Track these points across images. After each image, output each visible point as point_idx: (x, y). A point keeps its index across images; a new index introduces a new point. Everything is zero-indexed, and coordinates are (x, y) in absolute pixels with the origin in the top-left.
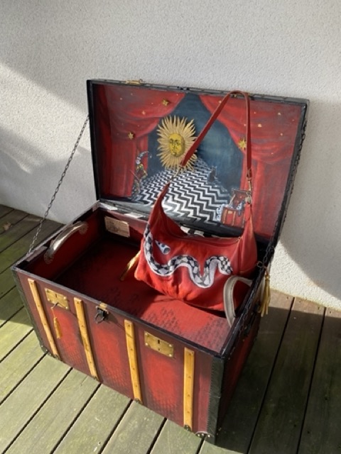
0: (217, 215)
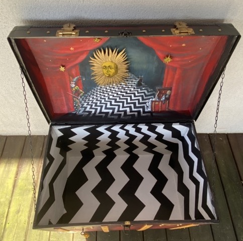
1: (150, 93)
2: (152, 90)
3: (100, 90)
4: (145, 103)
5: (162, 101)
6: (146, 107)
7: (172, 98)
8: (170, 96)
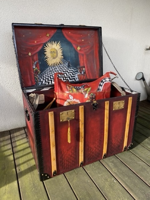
0: (76, 78)
1: (75, 71)
2: (76, 68)
3: (49, 70)
4: (75, 76)
5: (82, 75)
6: (75, 78)
7: (86, 72)
8: (85, 71)
